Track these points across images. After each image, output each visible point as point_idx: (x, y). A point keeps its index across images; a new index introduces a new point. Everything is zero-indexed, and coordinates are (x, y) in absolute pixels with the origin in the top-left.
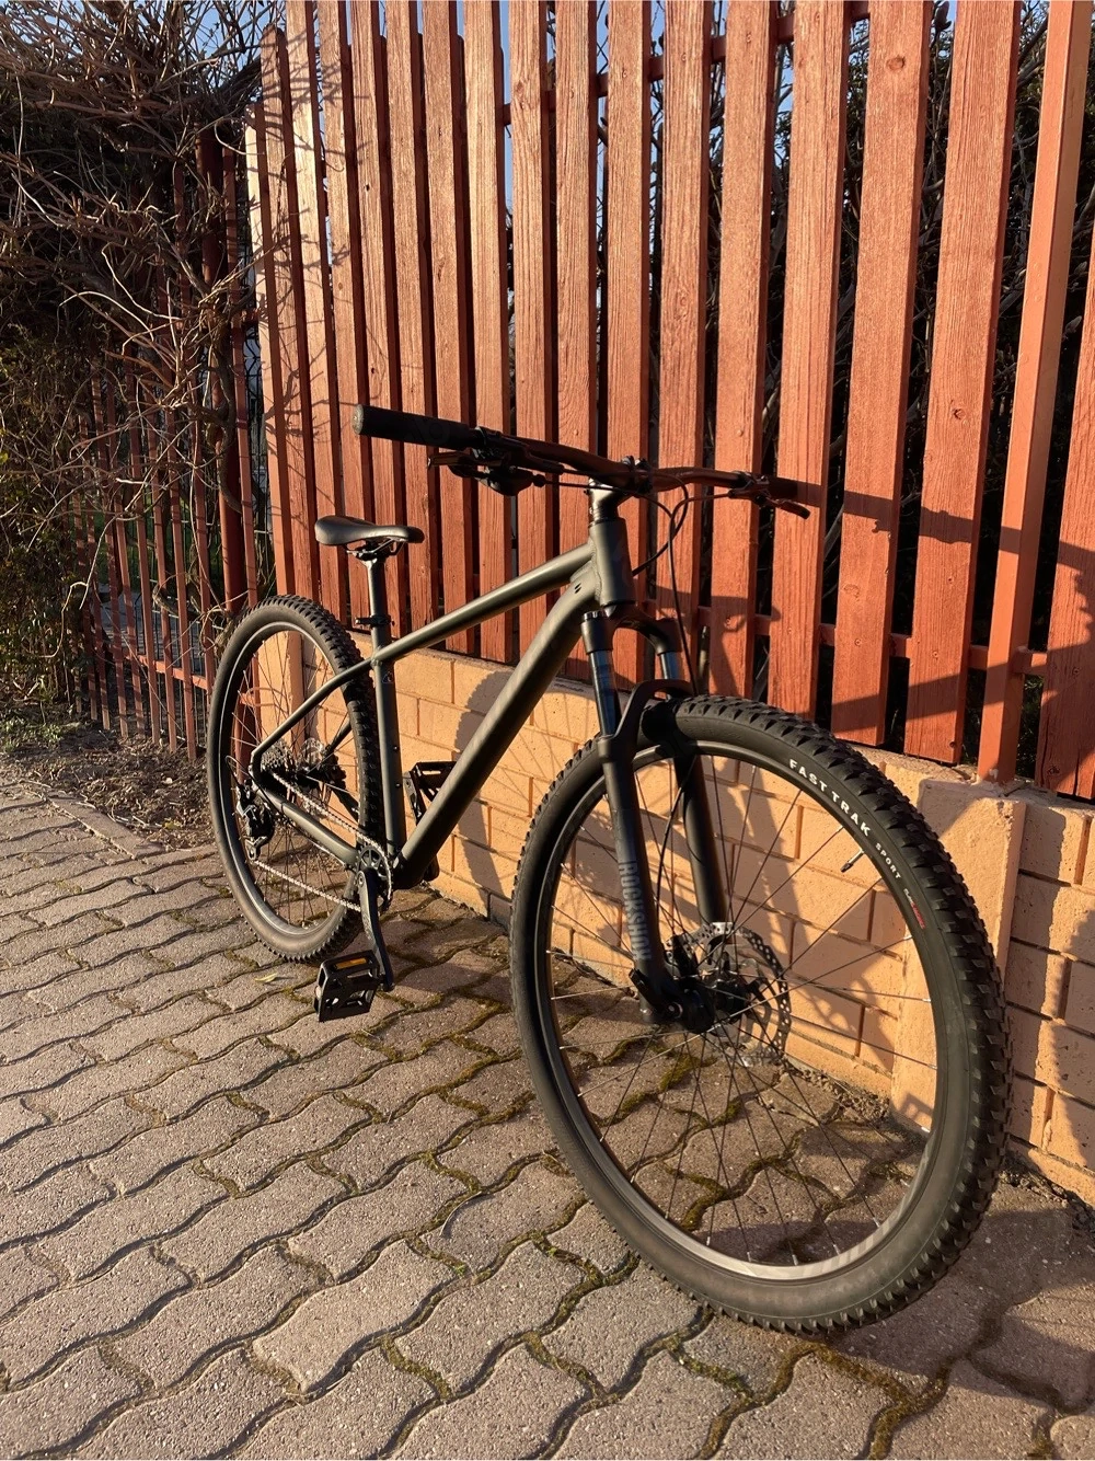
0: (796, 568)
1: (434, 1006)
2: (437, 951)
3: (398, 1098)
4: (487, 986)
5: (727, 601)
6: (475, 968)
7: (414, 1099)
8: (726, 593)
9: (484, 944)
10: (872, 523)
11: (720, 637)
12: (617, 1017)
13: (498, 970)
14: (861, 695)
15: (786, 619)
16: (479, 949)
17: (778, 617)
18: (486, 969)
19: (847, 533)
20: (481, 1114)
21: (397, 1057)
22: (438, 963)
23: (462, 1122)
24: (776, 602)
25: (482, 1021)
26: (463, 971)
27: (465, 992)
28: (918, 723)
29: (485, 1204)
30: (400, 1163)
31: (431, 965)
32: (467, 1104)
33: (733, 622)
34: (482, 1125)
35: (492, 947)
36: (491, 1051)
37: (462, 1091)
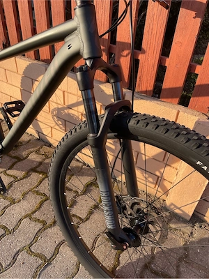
0: (154, 32)
1: (24, 177)
2: (24, 154)
3: (15, 222)
4: (42, 167)
5: (123, 44)
6: (37, 160)
7: (20, 220)
8: (123, 40)
9: (39, 150)
10: (193, 14)
11: (119, 58)
12: (82, 175)
13: (44, 160)
14: (174, 86)
15: (147, 54)
16: (37, 152)
17: (144, 52)
18: (40, 160)
19: (181, 18)
20: (44, 224)
21: (13, 202)
22: (25, 159)
23: (38, 229)
24: (144, 46)
25: (41, 182)
26: (33, 161)
27: (34, 170)
28: (196, 99)
29: (49, 268)
30: (17, 253)
31: (22, 160)
32: (39, 221)
33: (125, 53)
34: (45, 229)
35: (41, 150)
36: (45, 195)
37: (37, 215)
